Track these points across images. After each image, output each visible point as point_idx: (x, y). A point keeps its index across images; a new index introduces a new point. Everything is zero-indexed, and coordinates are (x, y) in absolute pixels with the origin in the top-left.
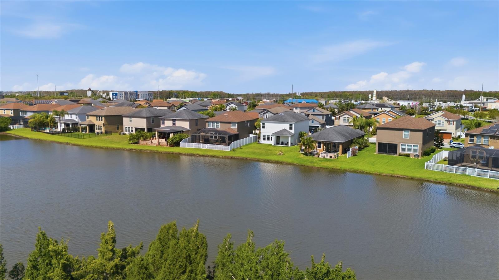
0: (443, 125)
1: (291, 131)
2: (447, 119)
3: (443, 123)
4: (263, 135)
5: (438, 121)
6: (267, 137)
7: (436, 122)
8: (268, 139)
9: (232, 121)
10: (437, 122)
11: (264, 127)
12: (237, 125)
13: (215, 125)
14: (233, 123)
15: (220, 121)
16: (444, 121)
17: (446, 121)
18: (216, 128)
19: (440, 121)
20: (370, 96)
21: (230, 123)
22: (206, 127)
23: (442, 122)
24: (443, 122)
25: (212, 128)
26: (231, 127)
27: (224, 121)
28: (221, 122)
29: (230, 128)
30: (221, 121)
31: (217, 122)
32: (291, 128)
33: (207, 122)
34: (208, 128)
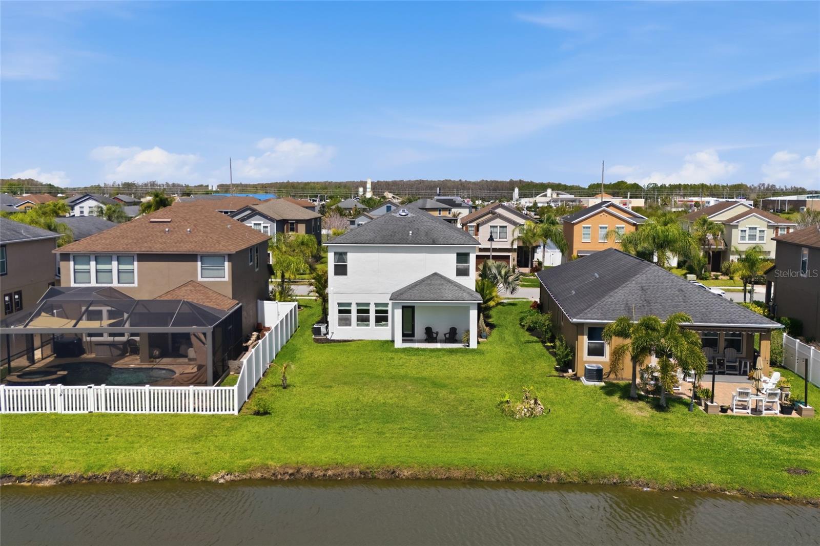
0: (763, 240)
1: (461, 280)
2: (773, 223)
3: (762, 234)
4: (340, 304)
5: (750, 228)
6: (359, 311)
7: (745, 231)
8: (363, 319)
9: (204, 250)
10: (747, 232)
11: (341, 270)
12: (227, 264)
13: (110, 271)
14: (211, 258)
15: (137, 250)
16: (765, 229)
17: (769, 227)
18: (115, 284)
19: (756, 228)
20: (361, 190)
21: (191, 257)
22: (63, 285)
23: (760, 231)
24: (764, 231)
25: (93, 284)
26: (200, 279)
27: (157, 249)
28: (143, 257)
29: (193, 283)
30: (144, 249)
31: (122, 257)
32: (463, 272)
33: (65, 257)
34: (73, 285)
